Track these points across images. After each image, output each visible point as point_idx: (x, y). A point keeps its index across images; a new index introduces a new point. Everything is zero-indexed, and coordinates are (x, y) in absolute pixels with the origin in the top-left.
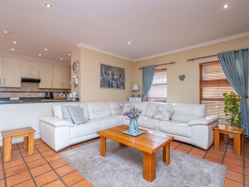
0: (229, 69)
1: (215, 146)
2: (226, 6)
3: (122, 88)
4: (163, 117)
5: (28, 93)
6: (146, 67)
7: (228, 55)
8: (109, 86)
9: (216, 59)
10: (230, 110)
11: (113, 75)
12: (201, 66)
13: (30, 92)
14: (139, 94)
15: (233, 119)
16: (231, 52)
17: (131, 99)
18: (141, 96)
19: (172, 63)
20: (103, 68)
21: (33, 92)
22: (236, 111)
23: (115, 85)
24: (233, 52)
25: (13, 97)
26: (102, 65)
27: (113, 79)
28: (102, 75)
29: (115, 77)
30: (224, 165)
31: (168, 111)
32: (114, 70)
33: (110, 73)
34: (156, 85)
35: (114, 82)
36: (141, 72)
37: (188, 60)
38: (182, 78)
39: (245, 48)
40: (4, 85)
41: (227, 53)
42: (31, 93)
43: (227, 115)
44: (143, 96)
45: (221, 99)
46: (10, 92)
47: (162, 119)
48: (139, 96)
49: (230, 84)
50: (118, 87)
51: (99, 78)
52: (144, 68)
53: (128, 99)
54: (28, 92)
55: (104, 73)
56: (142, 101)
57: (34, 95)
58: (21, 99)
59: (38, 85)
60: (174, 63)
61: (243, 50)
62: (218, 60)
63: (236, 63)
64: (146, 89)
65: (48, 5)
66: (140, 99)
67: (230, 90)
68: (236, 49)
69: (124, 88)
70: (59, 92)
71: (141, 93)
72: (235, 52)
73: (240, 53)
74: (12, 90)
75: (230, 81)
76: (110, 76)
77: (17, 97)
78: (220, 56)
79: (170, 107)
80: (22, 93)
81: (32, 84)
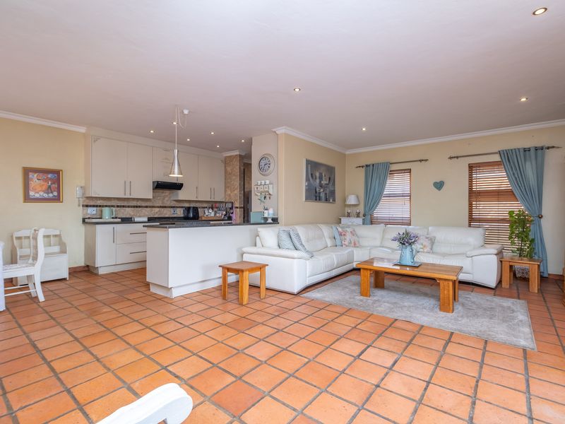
0: (516, 176)
1: (503, 283)
2: (524, 100)
3: (331, 201)
4: (422, 247)
5: (157, 210)
6: (373, 165)
7: (514, 153)
8: (316, 197)
9: (497, 158)
10: (517, 236)
11: (321, 178)
12: (471, 167)
13: (161, 207)
14: (358, 211)
15: (521, 250)
16: (519, 149)
17: (344, 220)
18: (361, 215)
19: (421, 161)
20: (309, 165)
21: (165, 207)
22: (526, 237)
23: (322, 195)
24: (522, 151)
25: (140, 216)
26: (308, 162)
27: (321, 186)
28: (307, 180)
29: (324, 182)
30: (523, 299)
31: (427, 238)
32: (322, 169)
33: (318, 175)
34: (389, 196)
35: (322, 190)
36: (362, 172)
37: (451, 158)
38: (439, 185)
39: (539, 145)
40: (125, 194)
41: (513, 151)
42: (163, 209)
43: (513, 243)
44: (364, 215)
45: (503, 220)
46: (131, 207)
47: (421, 250)
48: (358, 215)
49: (518, 197)
50: (326, 200)
51: (304, 184)
52: (367, 166)
53: (339, 222)
54: (158, 207)
55: (310, 176)
56: (364, 224)
57: (167, 213)
58: (150, 220)
59: (177, 195)
60: (426, 160)
61: (536, 149)
62: (500, 160)
63: (527, 166)
64: (373, 202)
65: (297, 90)
66: (360, 221)
67: (516, 207)
68: (527, 146)
69: (334, 200)
70: (204, 208)
71: (361, 209)
72: (525, 150)
73: (532, 151)
74: (134, 203)
75: (517, 193)
76: (318, 181)
77: (144, 216)
78: (502, 155)
79: (426, 233)
80: (149, 209)
81: (163, 193)
